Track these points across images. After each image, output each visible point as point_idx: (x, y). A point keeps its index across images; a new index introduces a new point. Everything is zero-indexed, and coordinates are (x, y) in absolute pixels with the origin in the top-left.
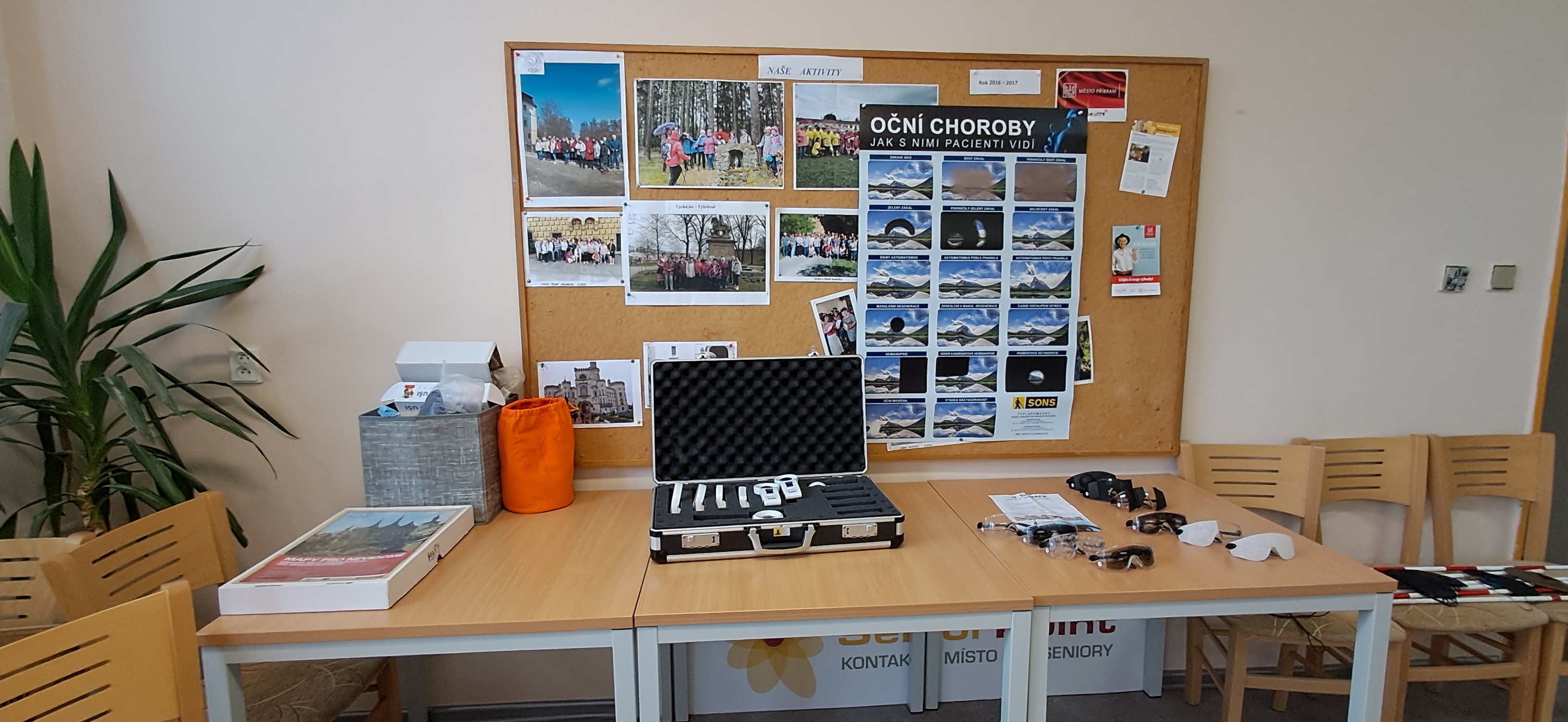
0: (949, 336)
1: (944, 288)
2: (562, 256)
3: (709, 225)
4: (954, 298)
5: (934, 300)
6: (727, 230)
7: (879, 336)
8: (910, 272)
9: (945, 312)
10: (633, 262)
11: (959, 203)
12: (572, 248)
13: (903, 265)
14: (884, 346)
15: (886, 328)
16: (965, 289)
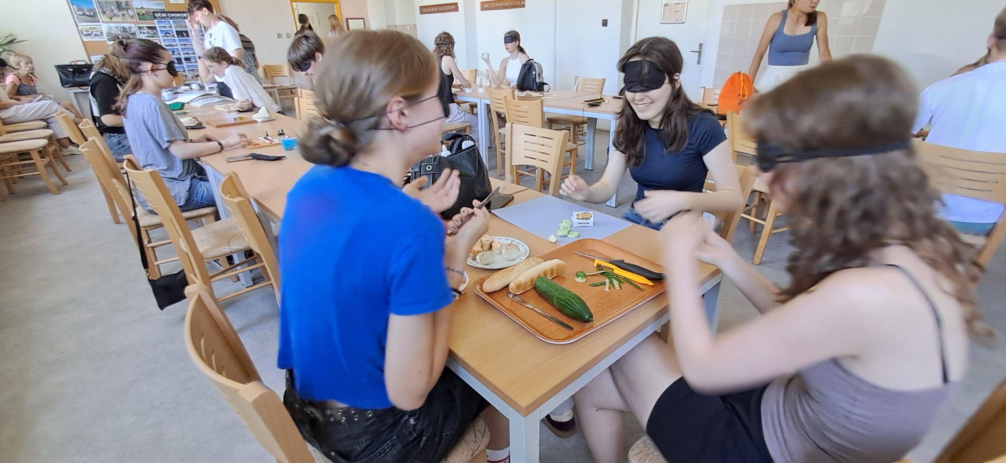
0: (184, 54)
1: (181, 45)
2: (89, 35)
3: (122, 28)
4: (183, 47)
5: (179, 47)
6: (126, 29)
8: (172, 42)
9: (182, 49)
10: (107, 36)
11: (179, 29)
12: (92, 33)
13: (171, 41)
16: (185, 45)
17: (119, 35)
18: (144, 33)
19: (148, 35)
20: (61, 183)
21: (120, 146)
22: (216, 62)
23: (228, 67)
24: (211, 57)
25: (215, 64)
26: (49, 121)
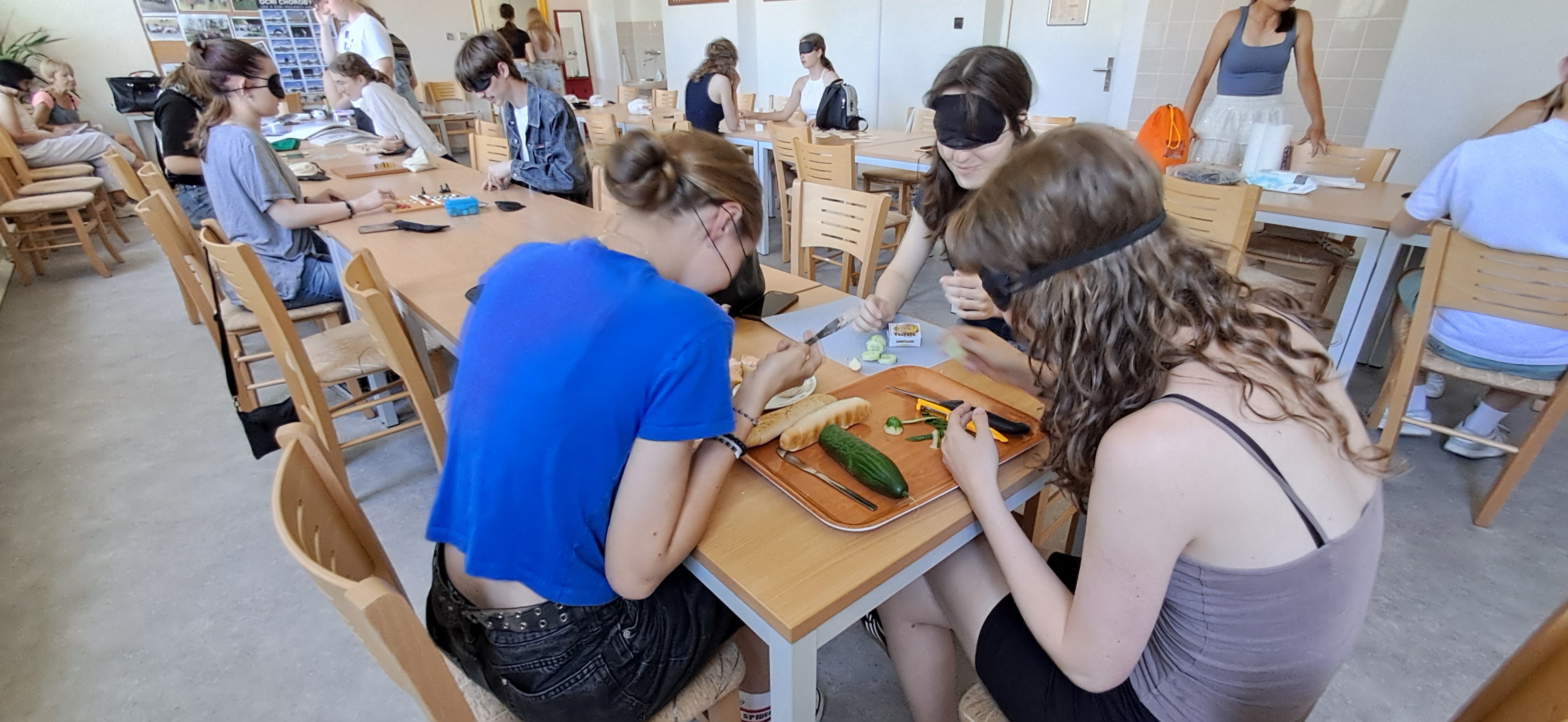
0: (304, 63)
1: (299, 49)
2: (160, 31)
3: (209, 22)
4: (302, 52)
5: (296, 53)
6: (215, 23)
7: (282, 63)
8: (286, 44)
9: (301, 56)
10: (186, 33)
11: (295, 24)
12: (163, 29)
13: (283, 42)
14: (284, 66)
15: (283, 61)
16: (304, 49)
17: (204, 32)
18: (242, 29)
19: (248, 32)
20: (113, 260)
21: (201, 205)
22: (351, 76)
23: (367, 84)
24: (341, 68)
25: (348, 79)
26: (97, 163)
